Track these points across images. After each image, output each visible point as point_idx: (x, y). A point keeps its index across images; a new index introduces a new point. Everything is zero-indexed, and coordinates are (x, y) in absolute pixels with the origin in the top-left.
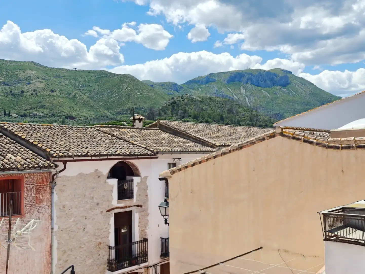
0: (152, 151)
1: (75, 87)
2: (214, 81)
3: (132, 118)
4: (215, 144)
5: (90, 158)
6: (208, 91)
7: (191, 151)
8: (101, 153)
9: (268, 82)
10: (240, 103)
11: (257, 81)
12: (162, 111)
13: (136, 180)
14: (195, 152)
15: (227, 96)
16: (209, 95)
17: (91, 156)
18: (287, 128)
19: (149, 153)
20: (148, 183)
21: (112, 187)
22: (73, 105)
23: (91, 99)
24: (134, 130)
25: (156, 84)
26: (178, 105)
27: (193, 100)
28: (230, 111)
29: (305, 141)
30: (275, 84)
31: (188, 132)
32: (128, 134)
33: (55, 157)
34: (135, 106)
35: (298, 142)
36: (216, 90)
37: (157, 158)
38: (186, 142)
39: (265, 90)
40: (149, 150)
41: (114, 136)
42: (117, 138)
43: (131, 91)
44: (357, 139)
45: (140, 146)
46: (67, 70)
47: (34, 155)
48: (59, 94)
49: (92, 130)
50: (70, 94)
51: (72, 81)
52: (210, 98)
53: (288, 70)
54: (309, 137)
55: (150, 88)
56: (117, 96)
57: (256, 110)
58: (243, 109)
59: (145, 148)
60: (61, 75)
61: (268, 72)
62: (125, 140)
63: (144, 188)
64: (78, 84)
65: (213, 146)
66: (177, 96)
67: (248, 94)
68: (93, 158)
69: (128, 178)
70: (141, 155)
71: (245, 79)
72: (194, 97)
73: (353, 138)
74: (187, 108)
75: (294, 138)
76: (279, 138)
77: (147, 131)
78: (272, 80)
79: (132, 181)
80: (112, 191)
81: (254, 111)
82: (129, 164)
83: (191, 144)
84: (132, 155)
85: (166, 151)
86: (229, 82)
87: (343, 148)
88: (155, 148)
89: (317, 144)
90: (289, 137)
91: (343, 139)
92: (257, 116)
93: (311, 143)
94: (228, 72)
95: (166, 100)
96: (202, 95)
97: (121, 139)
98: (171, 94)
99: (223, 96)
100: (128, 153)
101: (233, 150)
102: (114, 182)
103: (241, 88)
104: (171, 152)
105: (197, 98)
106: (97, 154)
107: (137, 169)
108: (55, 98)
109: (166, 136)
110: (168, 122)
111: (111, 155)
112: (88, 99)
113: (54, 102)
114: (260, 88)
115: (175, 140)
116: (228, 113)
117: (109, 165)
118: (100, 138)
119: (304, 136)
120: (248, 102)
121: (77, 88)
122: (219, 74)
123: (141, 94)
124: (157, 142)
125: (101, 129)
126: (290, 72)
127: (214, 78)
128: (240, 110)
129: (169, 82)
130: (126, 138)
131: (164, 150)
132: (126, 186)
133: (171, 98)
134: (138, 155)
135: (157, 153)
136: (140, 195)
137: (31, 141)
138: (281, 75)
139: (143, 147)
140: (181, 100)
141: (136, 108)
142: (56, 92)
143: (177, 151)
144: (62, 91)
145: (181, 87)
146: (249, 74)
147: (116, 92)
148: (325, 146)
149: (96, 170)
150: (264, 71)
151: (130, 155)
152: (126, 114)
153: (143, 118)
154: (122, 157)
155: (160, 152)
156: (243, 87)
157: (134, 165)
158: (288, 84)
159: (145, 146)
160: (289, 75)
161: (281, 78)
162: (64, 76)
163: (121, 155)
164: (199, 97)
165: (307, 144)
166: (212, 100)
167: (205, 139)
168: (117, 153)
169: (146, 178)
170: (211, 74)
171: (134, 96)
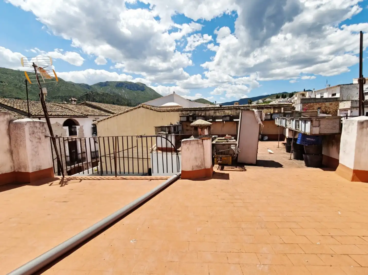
0: (85, 115)
1: (20, 81)
2: (109, 85)
3: (70, 100)
4: (114, 113)
5: (53, 116)
6: (106, 90)
7: (103, 115)
8: (59, 114)
9: (136, 88)
10: (122, 97)
11: (130, 87)
12: (81, 98)
13: (78, 127)
14: (105, 116)
15: (116, 93)
16: (106, 92)
17: (54, 115)
18: (144, 105)
19: (83, 115)
20: (84, 128)
21: (66, 130)
22: (19, 91)
23: (33, 89)
24: (73, 105)
25: (76, 84)
26: (90, 96)
27: (98, 94)
28: (118, 100)
29: (151, 109)
30: (138, 89)
31: (101, 107)
32: (70, 107)
33: (34, 115)
34: (63, 95)
35: (149, 110)
36: (110, 90)
37: (88, 117)
38: (100, 112)
39: (134, 92)
40: (83, 114)
41: (63, 107)
42: (65, 108)
43: (60, 86)
44: (167, 109)
45: (78, 112)
46: (12, 70)
47: (19, 114)
48: (7, 85)
49: (50, 104)
50: (16, 85)
51: (17, 77)
52: (107, 94)
53: (144, 83)
54: (152, 108)
55: (72, 86)
56: (52, 88)
57: (130, 101)
58: (124, 99)
59: (81, 113)
60: (8, 73)
61: (135, 84)
62: (69, 109)
63: (82, 130)
64: (22, 79)
65: (113, 113)
66: (89, 91)
67: (126, 93)
68: (55, 116)
69: (73, 126)
70: (79, 116)
71: (124, 86)
72: (98, 92)
73: (165, 108)
74: (95, 98)
75: (147, 108)
76: (142, 108)
77: (80, 106)
78: (137, 87)
79: (76, 127)
80: (66, 132)
81: (129, 101)
82: (73, 120)
83: (103, 112)
84: (75, 116)
85: (91, 115)
86: (116, 86)
87: (163, 112)
88: (86, 113)
89: (155, 110)
90: (145, 108)
91: (163, 109)
92: (131, 103)
93: (153, 110)
94: (116, 82)
95: (82, 93)
96: (103, 92)
97: (67, 109)
98: (85, 90)
99: (114, 93)
100: (73, 115)
101: (125, 113)
102: (67, 128)
103: (123, 90)
104: (94, 115)
105: (100, 93)
106: (57, 115)
107: (78, 122)
108: (5, 86)
109: (90, 109)
110: (90, 103)
111: (64, 115)
112: (31, 89)
113: (4, 89)
114: (132, 91)
115: (95, 110)
116: (117, 101)
117: (63, 120)
118: (55, 108)
119: (150, 108)
120: (126, 96)
121: (22, 82)
122: (111, 82)
123: (67, 89)
124: (86, 111)
125: (55, 104)
126: (145, 85)
127: (109, 84)
128: (123, 100)
129: (84, 84)
130: (69, 108)
131: (91, 114)
132: (73, 130)
133: (85, 92)
134: (78, 116)
135: (88, 115)
136: (80, 134)
137: (15, 107)
138: (141, 85)
139: (79, 113)
140: (91, 93)
141: (64, 96)
142: (5, 83)
143: (97, 115)
144: (10, 83)
145: (91, 87)
146: (126, 84)
147: (50, 86)
148: (157, 111)
149: (57, 122)
150: (133, 83)
151: (74, 116)
152: (58, 99)
153: (77, 100)
154: (70, 117)
155: (89, 115)
156: (124, 90)
157: (76, 121)
158: (144, 90)
159: (80, 112)
160: (144, 86)
161: (141, 87)
162: (10, 74)
163: (69, 116)
164: (101, 93)
165: (151, 110)
166: (108, 94)
167: (109, 110)
168: (67, 115)
169: (82, 126)
170: (107, 82)
171: (62, 90)
